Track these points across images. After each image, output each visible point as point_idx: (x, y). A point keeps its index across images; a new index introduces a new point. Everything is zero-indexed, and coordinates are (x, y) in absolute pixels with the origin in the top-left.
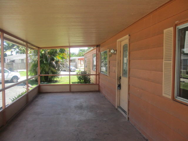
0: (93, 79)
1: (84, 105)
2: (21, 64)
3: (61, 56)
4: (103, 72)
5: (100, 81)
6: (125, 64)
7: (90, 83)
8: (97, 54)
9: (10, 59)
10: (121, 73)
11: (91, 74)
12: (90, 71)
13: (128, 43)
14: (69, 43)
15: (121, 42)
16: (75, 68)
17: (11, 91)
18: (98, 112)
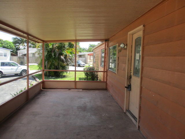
0: (100, 75)
1: (89, 105)
2: (32, 58)
3: (70, 51)
4: (111, 68)
5: (107, 78)
6: (137, 62)
7: (98, 79)
8: (105, 49)
9: (22, 53)
10: (132, 72)
11: (99, 70)
12: (98, 68)
13: (141, 36)
14: (76, 36)
15: (133, 34)
16: (84, 64)
17: (18, 85)
18: (103, 115)
